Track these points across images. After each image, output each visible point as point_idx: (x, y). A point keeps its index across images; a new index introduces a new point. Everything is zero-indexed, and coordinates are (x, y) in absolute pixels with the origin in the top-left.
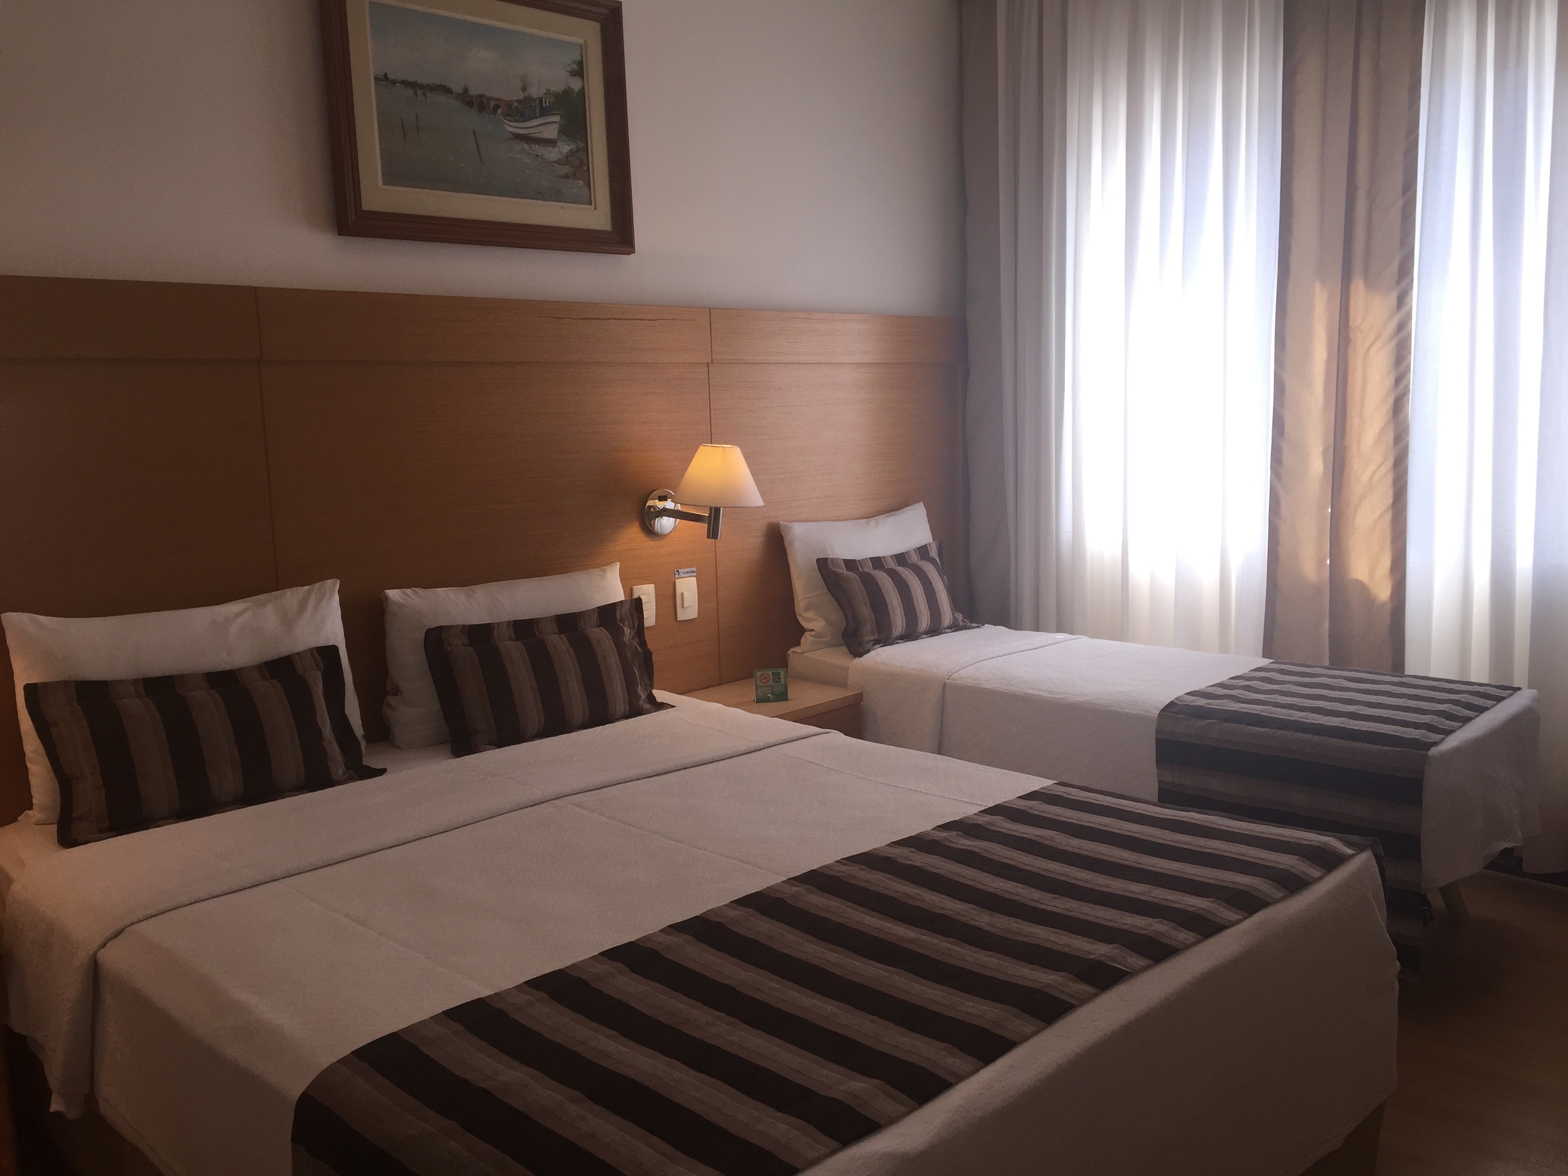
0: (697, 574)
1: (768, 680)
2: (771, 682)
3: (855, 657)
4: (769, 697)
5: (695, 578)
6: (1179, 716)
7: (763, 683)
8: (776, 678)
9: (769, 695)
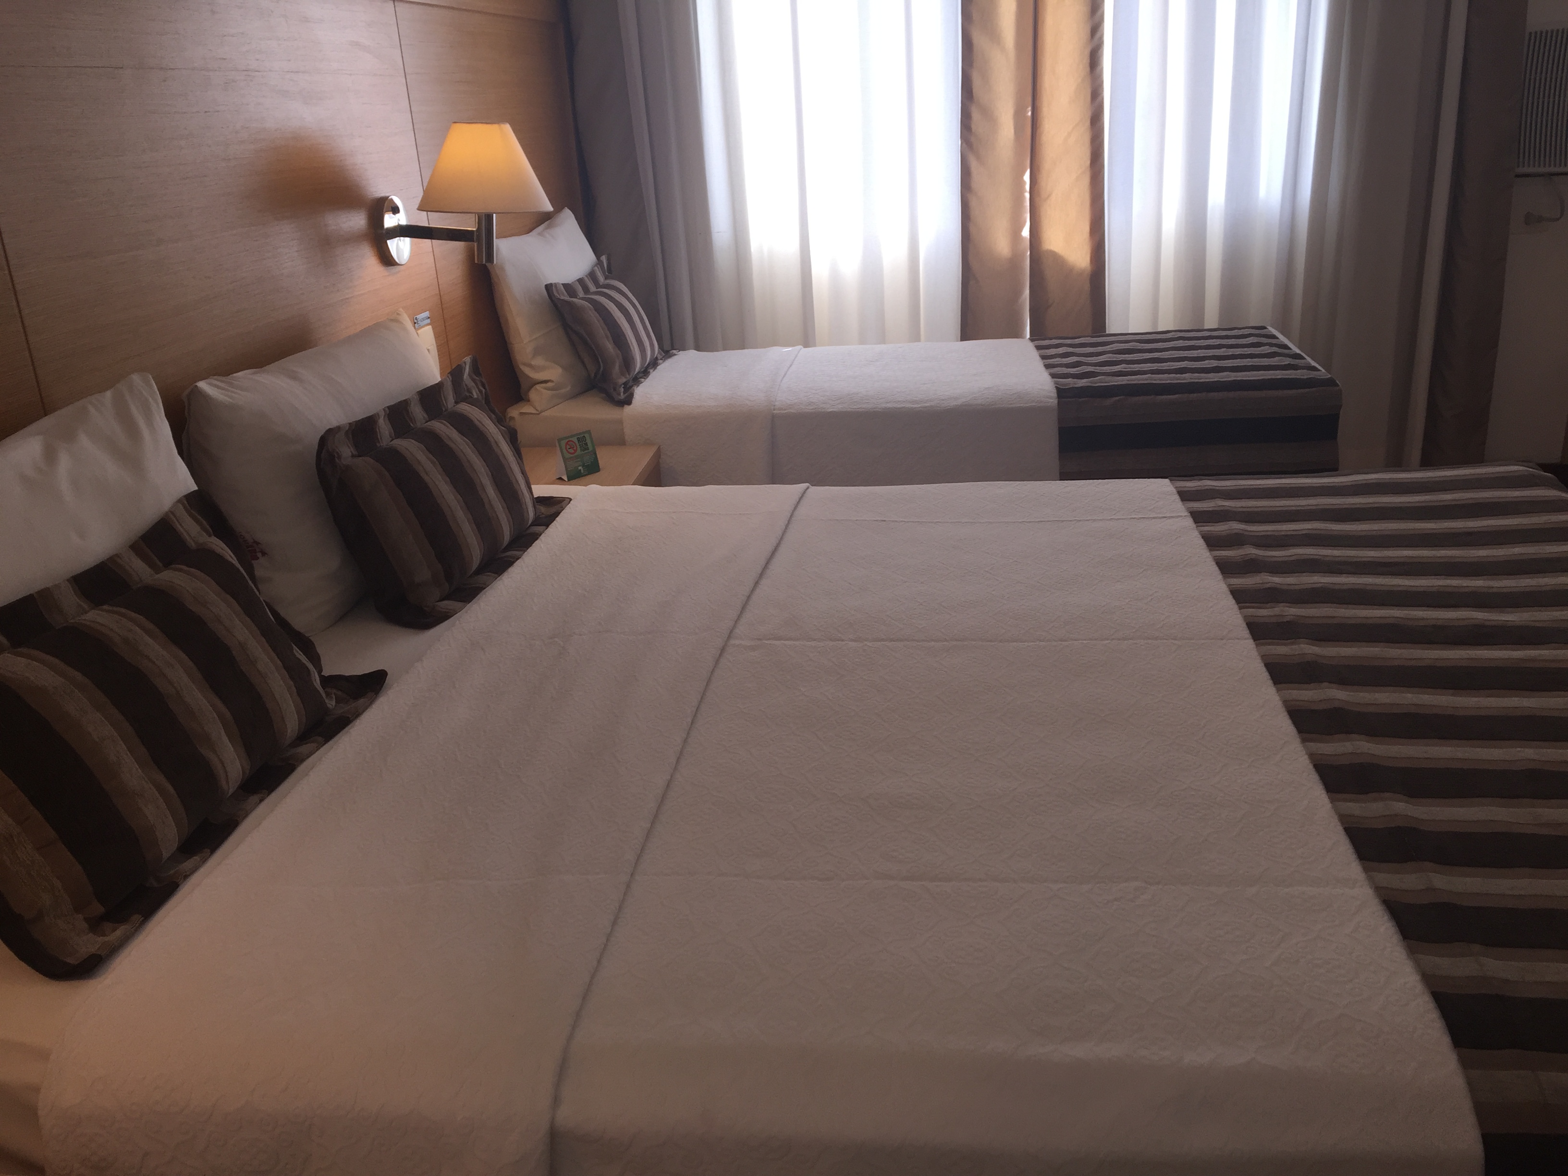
0: (431, 320)
1: (575, 448)
2: (579, 452)
3: (623, 406)
4: (580, 470)
5: (430, 326)
6: (1080, 400)
7: (571, 454)
8: (582, 444)
9: (580, 468)
